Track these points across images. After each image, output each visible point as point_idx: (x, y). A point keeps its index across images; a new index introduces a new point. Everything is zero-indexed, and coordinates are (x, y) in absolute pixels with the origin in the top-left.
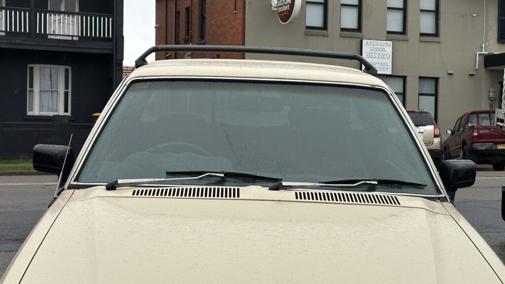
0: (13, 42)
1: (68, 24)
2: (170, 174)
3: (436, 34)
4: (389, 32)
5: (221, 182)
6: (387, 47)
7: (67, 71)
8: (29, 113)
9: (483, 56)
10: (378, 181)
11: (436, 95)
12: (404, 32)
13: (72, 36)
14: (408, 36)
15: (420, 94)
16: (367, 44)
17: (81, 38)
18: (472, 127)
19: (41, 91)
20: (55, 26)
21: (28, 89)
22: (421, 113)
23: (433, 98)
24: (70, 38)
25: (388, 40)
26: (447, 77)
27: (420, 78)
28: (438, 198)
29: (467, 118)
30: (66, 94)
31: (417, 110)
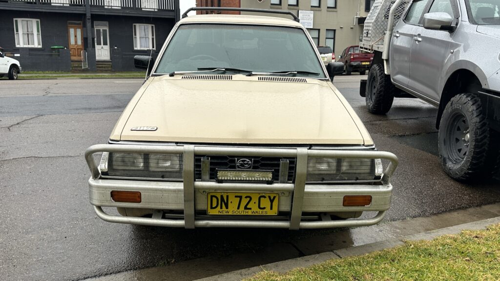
0: (125, 12)
1: (152, 3)
2: (199, 69)
3: (335, 7)
4: (312, 7)
5: (224, 73)
6: (311, 14)
7: (152, 27)
8: (135, 49)
9: (357, 19)
10: (297, 72)
11: (334, 39)
12: (319, 6)
13: (154, 9)
14: (322, 8)
15: (326, 38)
16: (301, 13)
17: (159, 10)
18: (351, 54)
19: (140, 37)
20: (145, 4)
21: (134, 36)
22: (326, 47)
23: (333, 40)
24: (153, 10)
25: (311, 10)
26: (340, 29)
27: (327, 30)
28: (325, 80)
29: (349, 49)
30: (153, 39)
31: (324, 46)
